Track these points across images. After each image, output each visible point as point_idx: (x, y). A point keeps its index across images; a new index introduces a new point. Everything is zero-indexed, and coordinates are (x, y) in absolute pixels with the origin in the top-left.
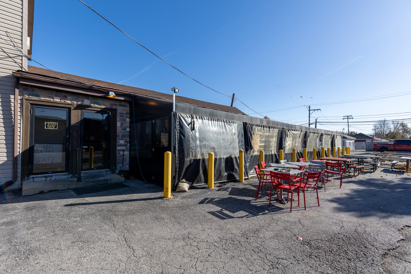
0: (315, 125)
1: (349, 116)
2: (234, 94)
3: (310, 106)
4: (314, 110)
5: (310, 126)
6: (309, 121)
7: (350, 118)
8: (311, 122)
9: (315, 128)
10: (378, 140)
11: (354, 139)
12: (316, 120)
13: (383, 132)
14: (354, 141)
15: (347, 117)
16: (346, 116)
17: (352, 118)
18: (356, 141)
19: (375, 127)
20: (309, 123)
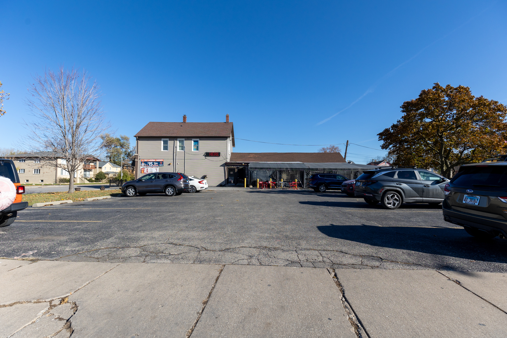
2: (348, 141)
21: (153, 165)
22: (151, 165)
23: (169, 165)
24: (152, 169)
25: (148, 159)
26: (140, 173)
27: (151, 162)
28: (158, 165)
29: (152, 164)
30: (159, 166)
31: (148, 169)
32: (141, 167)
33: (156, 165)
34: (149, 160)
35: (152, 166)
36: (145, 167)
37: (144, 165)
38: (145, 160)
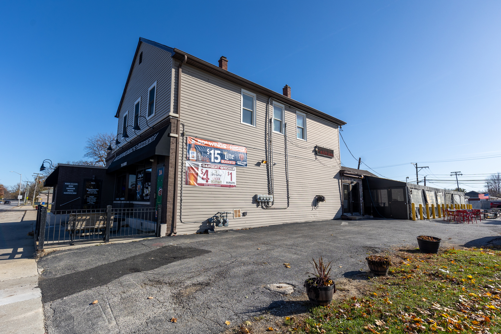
0: (424, 183)
1: (458, 172)
2: (360, 159)
3: (416, 163)
4: (422, 168)
5: (419, 183)
6: (417, 178)
7: (459, 175)
8: (419, 180)
9: (424, 185)
10: (494, 199)
11: (467, 198)
12: (425, 177)
13: (498, 190)
14: (467, 200)
15: (455, 173)
16: (453, 172)
17: (462, 175)
18: (469, 200)
19: (488, 184)
20: (417, 180)
21: (223, 161)
22: (217, 158)
23: (258, 164)
24: (220, 172)
25: (208, 140)
26: (184, 183)
27: (217, 152)
28: (234, 163)
29: (219, 157)
30: (236, 164)
31: (207, 171)
32: (187, 164)
33: (230, 162)
34: (210, 144)
35: (220, 163)
36: (200, 164)
37: (195, 155)
38: (201, 142)
